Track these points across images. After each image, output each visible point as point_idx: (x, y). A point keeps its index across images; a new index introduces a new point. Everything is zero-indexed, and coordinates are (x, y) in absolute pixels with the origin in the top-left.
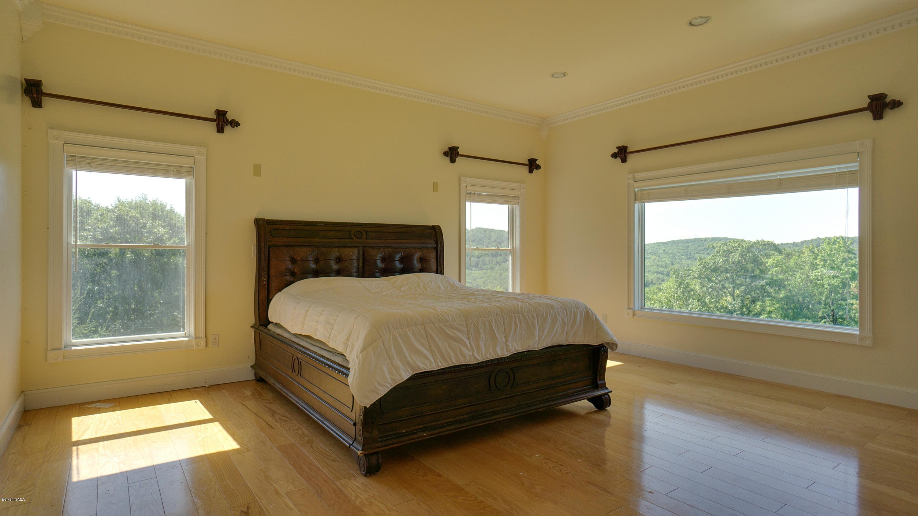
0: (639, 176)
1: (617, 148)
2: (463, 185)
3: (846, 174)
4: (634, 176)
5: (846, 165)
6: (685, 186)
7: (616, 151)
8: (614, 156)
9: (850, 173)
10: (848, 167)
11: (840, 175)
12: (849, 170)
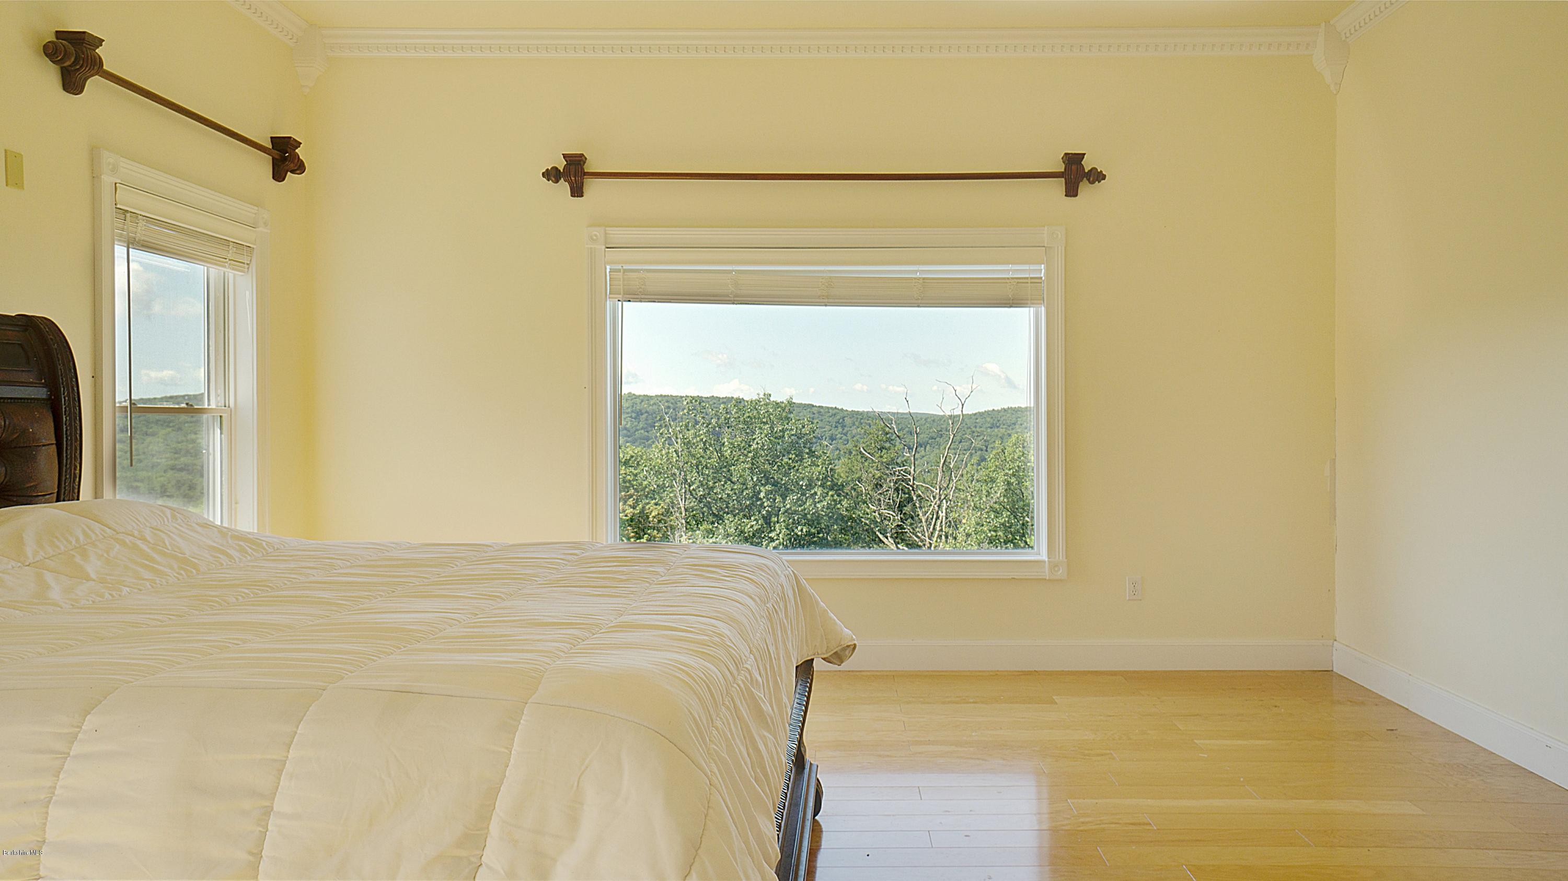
0: (618, 235)
1: (565, 156)
2: (107, 179)
3: (1027, 283)
4: (605, 230)
5: (1026, 267)
6: (730, 272)
7: (561, 164)
8: (552, 175)
9: (1033, 281)
10: (1030, 271)
11: (1018, 283)
12: (1031, 276)
